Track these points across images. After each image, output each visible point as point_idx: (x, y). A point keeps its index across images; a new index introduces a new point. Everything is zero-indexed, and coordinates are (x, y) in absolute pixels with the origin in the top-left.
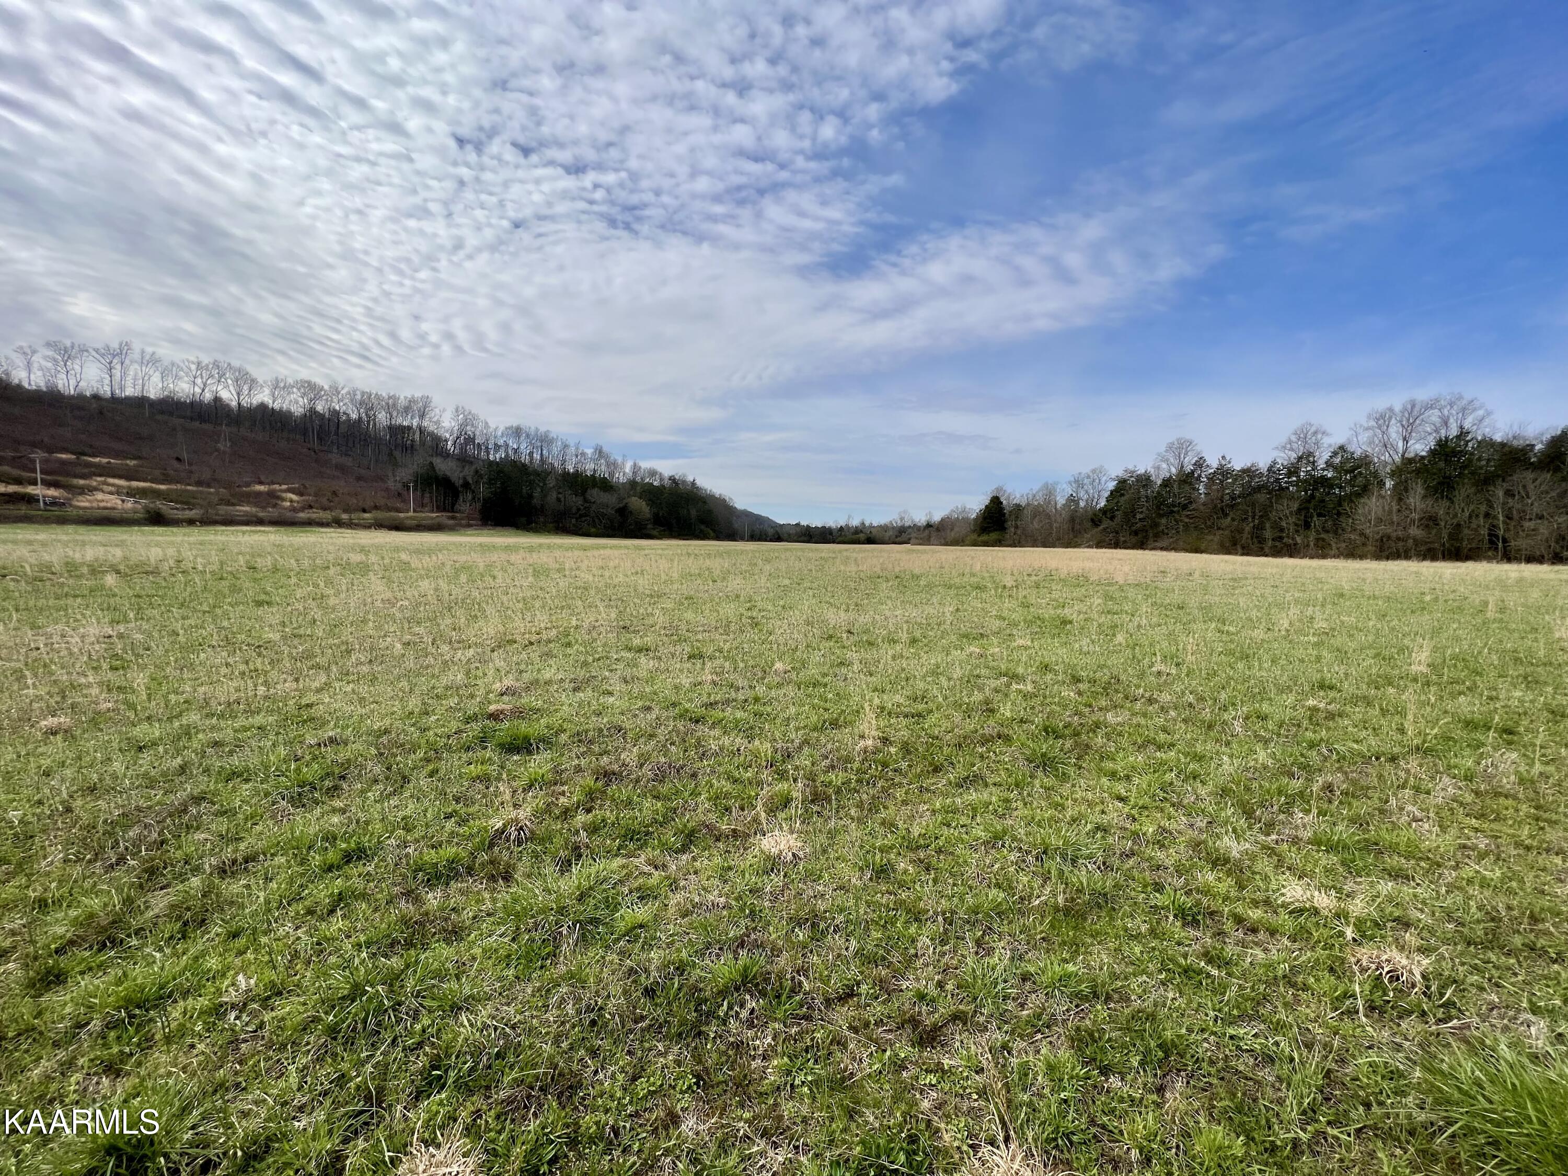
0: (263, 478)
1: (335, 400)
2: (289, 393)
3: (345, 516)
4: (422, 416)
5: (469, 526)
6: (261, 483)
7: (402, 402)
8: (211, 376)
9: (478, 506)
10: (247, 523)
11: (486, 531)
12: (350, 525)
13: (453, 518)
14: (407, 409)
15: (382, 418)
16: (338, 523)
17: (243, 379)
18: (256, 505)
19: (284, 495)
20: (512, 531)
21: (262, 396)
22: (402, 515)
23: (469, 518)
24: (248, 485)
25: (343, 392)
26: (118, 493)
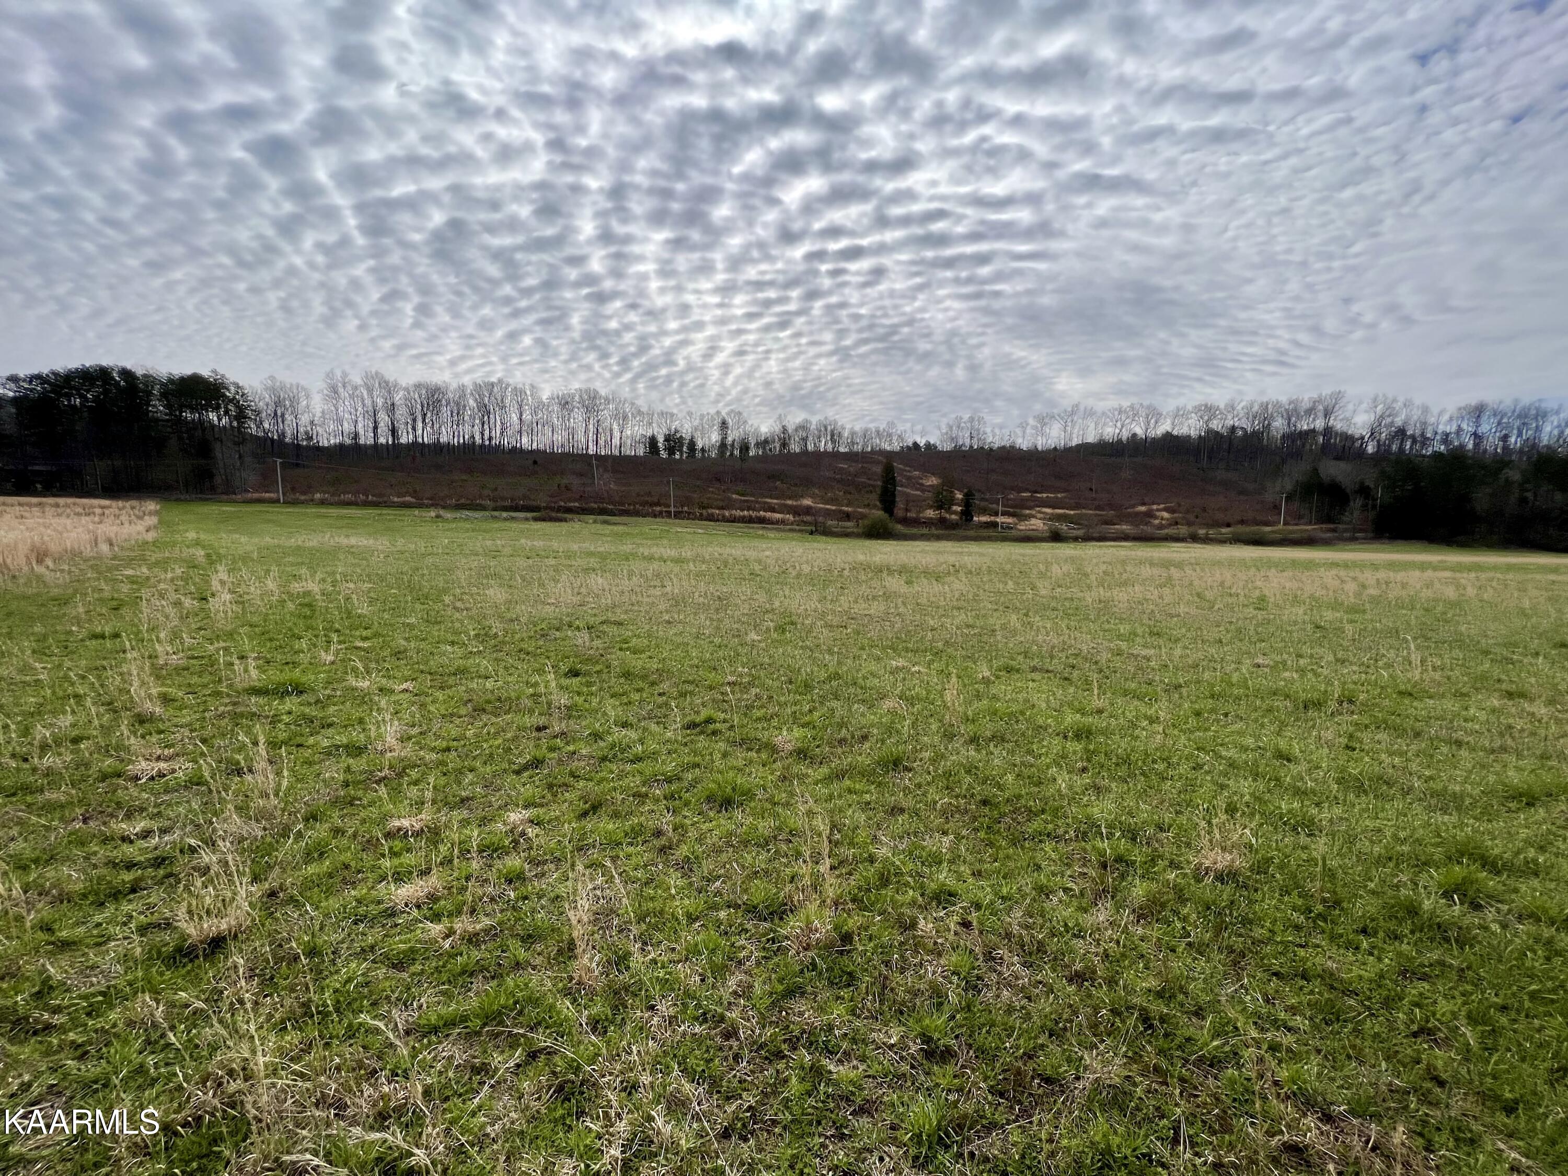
0: (1147, 500)
1: (1230, 417)
2: (1187, 419)
3: (1202, 532)
4: (1327, 414)
5: (1353, 539)
6: (1144, 504)
7: (1306, 405)
8: (1128, 417)
9: (1371, 515)
10: (1114, 539)
11: (1375, 546)
12: (1207, 540)
13: (1334, 530)
14: (1310, 411)
15: (1279, 425)
16: (1194, 538)
17: (1154, 414)
18: (1132, 524)
19: (1158, 514)
20: (1419, 545)
21: (1164, 427)
22: (1268, 529)
23: (1355, 530)
24: (1134, 506)
25: (1239, 407)
26: (1044, 519)
